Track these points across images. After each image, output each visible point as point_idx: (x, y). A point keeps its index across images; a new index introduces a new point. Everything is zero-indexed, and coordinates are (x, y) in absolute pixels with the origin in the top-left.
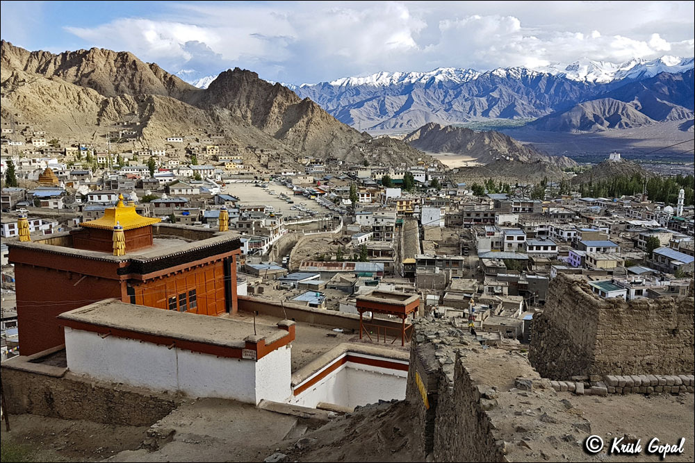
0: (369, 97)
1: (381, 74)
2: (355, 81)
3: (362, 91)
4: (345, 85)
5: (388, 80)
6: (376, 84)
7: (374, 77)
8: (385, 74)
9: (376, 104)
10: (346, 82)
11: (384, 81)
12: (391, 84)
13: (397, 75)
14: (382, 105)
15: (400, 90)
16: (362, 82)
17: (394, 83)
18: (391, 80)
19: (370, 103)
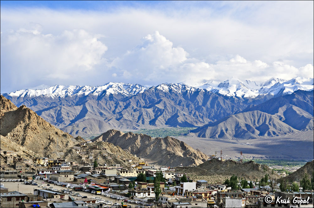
0: (46, 107)
1: (58, 87)
2: (32, 93)
3: (39, 101)
4: (23, 96)
5: (64, 92)
6: (53, 96)
7: (51, 89)
8: (61, 87)
9: (53, 113)
10: (25, 93)
11: (60, 93)
12: (67, 96)
13: (72, 88)
14: (59, 114)
15: (74, 101)
16: (39, 93)
17: (69, 94)
18: (66, 92)
19: (47, 112)
